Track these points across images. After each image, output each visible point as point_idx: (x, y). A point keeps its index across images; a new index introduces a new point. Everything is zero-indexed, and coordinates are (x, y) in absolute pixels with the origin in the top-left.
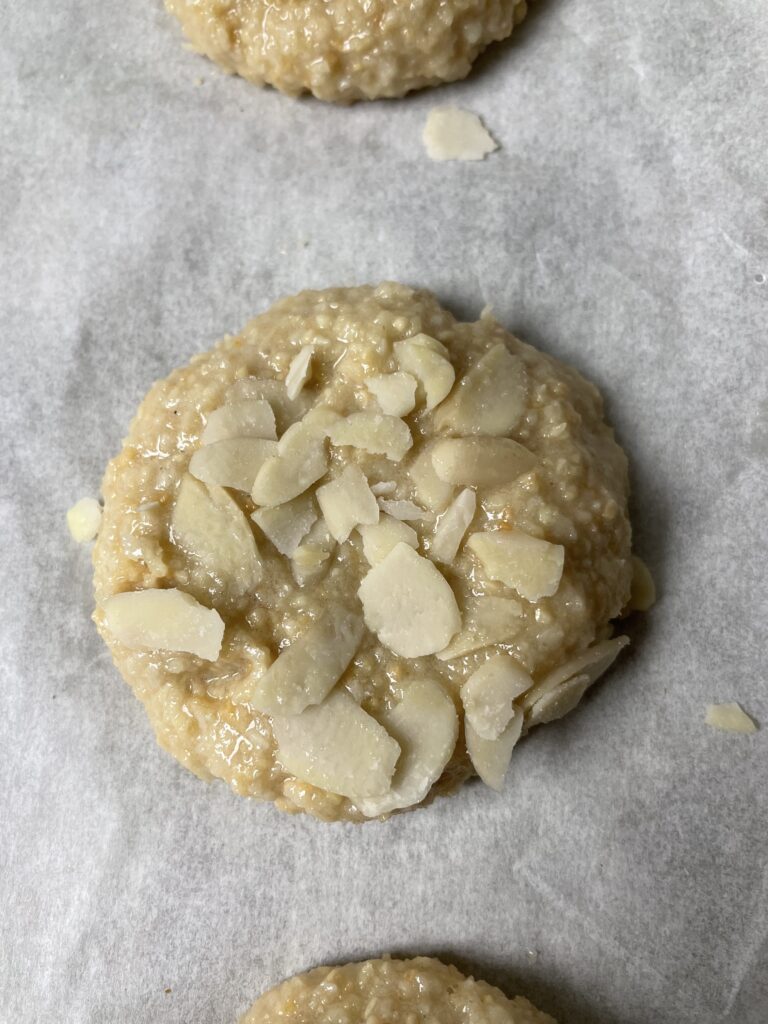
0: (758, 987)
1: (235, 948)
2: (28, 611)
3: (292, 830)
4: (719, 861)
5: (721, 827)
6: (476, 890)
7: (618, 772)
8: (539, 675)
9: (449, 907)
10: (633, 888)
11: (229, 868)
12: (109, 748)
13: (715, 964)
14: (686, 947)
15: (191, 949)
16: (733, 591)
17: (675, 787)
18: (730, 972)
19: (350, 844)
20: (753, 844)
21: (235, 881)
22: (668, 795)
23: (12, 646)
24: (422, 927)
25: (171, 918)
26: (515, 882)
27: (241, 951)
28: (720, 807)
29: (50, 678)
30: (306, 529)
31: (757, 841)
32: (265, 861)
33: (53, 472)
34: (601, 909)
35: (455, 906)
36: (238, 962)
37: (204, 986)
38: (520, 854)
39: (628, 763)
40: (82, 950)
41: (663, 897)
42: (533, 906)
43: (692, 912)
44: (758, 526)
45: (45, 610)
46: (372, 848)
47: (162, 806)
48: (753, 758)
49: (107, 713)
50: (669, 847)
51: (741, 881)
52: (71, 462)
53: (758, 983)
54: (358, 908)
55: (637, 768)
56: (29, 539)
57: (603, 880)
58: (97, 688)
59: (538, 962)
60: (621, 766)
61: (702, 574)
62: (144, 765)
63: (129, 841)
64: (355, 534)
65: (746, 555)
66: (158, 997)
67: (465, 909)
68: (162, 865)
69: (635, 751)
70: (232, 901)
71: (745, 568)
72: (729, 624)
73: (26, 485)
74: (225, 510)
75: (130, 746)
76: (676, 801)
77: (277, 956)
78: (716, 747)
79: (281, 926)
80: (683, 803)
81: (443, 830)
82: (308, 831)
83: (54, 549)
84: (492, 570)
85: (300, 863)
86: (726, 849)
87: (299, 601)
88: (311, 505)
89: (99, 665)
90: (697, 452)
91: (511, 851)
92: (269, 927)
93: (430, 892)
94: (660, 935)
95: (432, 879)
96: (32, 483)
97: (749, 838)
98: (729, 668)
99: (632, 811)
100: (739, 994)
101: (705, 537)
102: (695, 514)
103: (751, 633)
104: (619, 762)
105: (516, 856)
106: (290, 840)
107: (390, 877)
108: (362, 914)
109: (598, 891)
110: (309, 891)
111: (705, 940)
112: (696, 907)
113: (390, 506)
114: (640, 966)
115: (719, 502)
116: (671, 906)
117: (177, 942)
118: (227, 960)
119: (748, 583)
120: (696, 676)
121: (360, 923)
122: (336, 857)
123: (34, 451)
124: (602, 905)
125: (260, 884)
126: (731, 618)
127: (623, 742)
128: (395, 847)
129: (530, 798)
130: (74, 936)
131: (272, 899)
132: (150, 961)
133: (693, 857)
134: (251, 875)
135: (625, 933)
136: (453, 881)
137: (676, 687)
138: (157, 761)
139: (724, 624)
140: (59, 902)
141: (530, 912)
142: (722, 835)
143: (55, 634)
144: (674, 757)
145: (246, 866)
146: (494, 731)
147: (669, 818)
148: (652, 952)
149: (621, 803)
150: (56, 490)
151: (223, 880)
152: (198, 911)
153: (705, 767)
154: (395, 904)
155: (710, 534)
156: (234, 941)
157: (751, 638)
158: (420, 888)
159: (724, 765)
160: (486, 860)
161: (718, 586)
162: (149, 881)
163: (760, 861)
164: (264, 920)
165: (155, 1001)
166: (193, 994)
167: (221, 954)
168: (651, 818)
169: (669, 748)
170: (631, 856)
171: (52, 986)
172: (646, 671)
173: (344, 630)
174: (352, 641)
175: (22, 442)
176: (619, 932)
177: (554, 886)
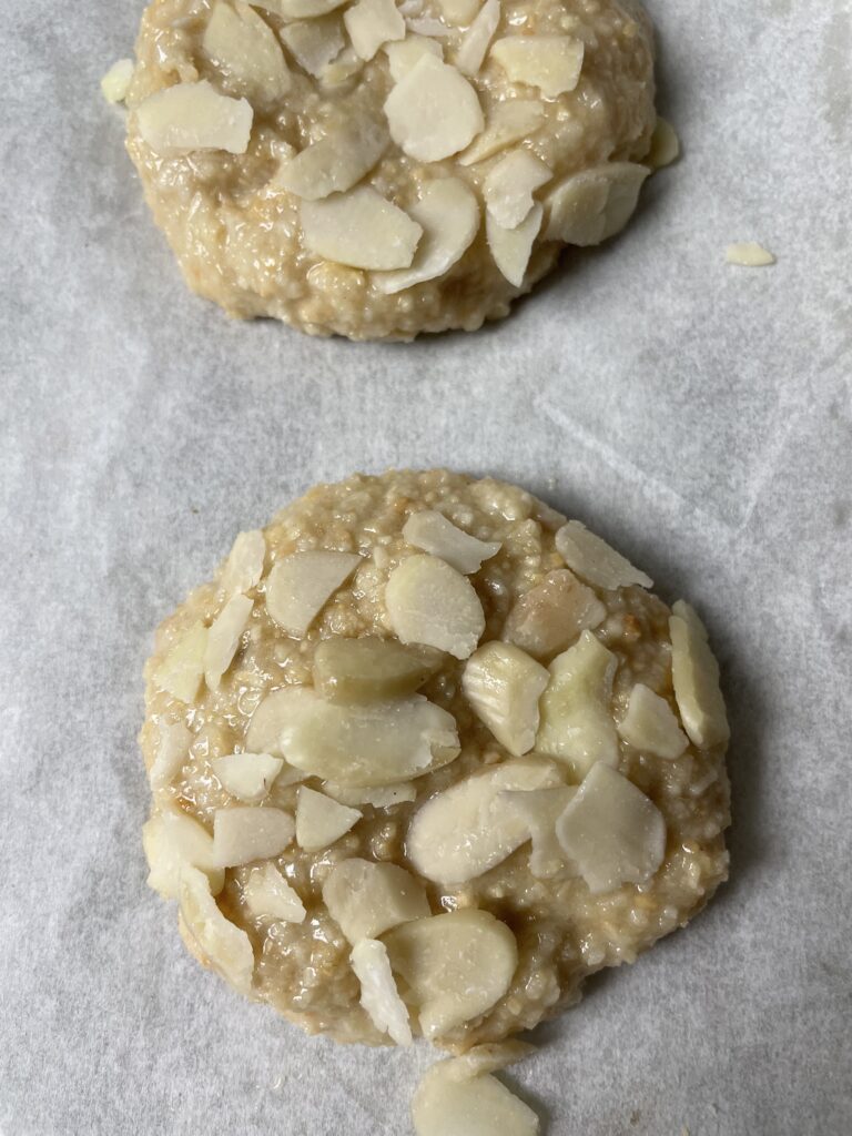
0: (775, 498)
1: (261, 474)
2: (62, 167)
3: (319, 371)
4: (738, 387)
5: (739, 356)
6: (497, 423)
7: (639, 315)
8: (560, 173)
9: (471, 438)
10: (650, 416)
11: (257, 402)
12: (138, 294)
13: (732, 482)
14: (702, 467)
15: (219, 474)
16: (753, 141)
17: (694, 326)
18: (747, 488)
19: (375, 383)
20: (769, 369)
21: (263, 414)
22: (688, 332)
23: (45, 199)
24: (444, 458)
25: (200, 447)
26: (536, 416)
27: (267, 477)
28: (738, 339)
29: (83, 228)
30: (333, 53)
31: (773, 365)
32: (292, 397)
33: (89, 47)
34: (619, 438)
35: (477, 438)
36: (264, 487)
37: (231, 508)
38: (542, 390)
39: (649, 307)
40: (110, 474)
41: (680, 423)
42: (553, 437)
43: (709, 437)
44: (777, 77)
45: (78, 168)
46: (397, 387)
47: (191, 346)
48: (771, 290)
49: (138, 263)
50: (687, 381)
51: (758, 404)
52: (106, 39)
53: (775, 494)
54: (383, 440)
55: (657, 312)
56: (64, 103)
57: (621, 411)
58: (128, 241)
59: (556, 490)
60: (642, 309)
61: (724, 130)
62: (173, 310)
63: (159, 375)
64: (381, 55)
65: (767, 105)
66: (185, 518)
67: (486, 441)
68: (191, 399)
69: (656, 296)
70: (259, 432)
71: (766, 118)
72: (750, 171)
73: (63, 59)
74: (254, 29)
75: (160, 294)
76: (695, 338)
77: (303, 483)
78: (734, 285)
79: (307, 455)
80: (701, 339)
81: (466, 370)
82: (334, 372)
83: (87, 113)
84: (514, 73)
85: (328, 398)
86: (743, 376)
87: (326, 108)
88: (338, 30)
89: (130, 220)
90: (720, 18)
91: (533, 387)
92: (295, 456)
93: (452, 425)
94: (677, 458)
95: (454, 413)
96: (68, 56)
97: (765, 363)
98: (750, 212)
99: (652, 349)
100: (756, 507)
101: (728, 96)
102: (718, 76)
103: (770, 175)
104: (640, 306)
105: (537, 392)
106: (317, 380)
107: (414, 412)
108: (386, 445)
109: (617, 420)
110: (335, 424)
111: (722, 462)
112: (713, 432)
113: (416, 25)
114: (657, 487)
115: (741, 63)
116: (688, 432)
117: (206, 469)
118: (253, 486)
119: (768, 131)
120: (716, 223)
121: (384, 454)
122: (361, 394)
123: (70, 27)
124: (621, 434)
125: (286, 417)
126: (751, 166)
127: (645, 287)
128: (419, 386)
129: (552, 339)
130: (103, 460)
131: (298, 431)
132: (178, 485)
133: (710, 387)
134: (278, 409)
135: (643, 458)
136: (474, 415)
137: (697, 235)
138: (187, 308)
139: (745, 172)
140: (89, 432)
141: (550, 442)
142: (740, 364)
143: (88, 190)
144: (694, 297)
145: (274, 401)
146: (514, 219)
147: (687, 353)
148: (669, 473)
149: (641, 341)
150: (90, 64)
151: (251, 412)
152: (225, 439)
153: (723, 304)
154: (418, 437)
155: (732, 93)
156: (261, 468)
157: (770, 180)
158: (443, 422)
159: (743, 300)
160: (508, 395)
161: (740, 138)
162: (178, 412)
163: (777, 383)
164: (290, 451)
165: (182, 521)
166: (220, 516)
167: (248, 479)
168: (670, 354)
169: (689, 290)
170: (650, 388)
171: (80, 508)
172: (669, 224)
173: (370, 137)
174: (377, 148)
175: (60, 20)
176: (637, 457)
177: (573, 417)
